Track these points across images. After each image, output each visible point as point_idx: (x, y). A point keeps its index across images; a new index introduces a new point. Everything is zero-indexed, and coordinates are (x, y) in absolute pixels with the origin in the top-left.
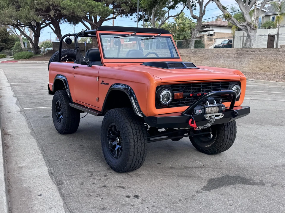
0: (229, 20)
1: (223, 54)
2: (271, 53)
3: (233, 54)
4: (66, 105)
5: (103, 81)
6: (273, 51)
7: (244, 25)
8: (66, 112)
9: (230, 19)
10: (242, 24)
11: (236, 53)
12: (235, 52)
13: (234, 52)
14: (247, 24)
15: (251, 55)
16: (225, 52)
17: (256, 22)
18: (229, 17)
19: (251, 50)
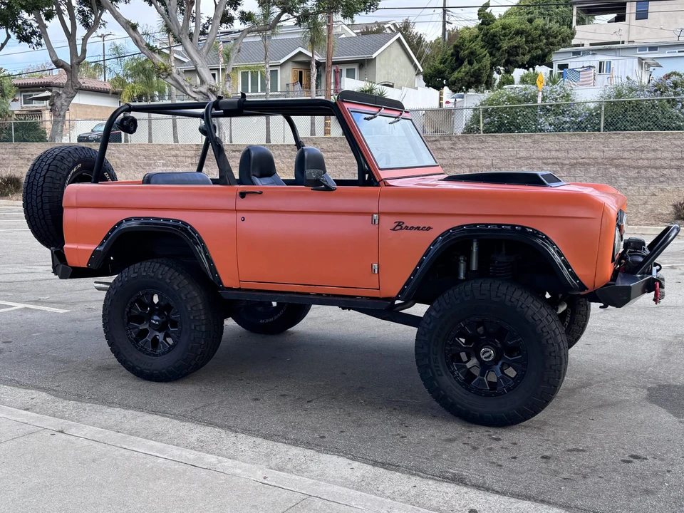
0: (167, 77)
1: (161, 158)
2: (279, 155)
3: (189, 157)
4: (198, 298)
5: (400, 224)
6: (284, 151)
7: (201, 92)
8: (203, 317)
9: (169, 75)
10: (198, 90)
11: (195, 154)
12: (194, 152)
13: (189, 153)
14: (210, 89)
15: (234, 159)
16: (167, 152)
17: (228, 86)
18: (166, 70)
19: (232, 148)
